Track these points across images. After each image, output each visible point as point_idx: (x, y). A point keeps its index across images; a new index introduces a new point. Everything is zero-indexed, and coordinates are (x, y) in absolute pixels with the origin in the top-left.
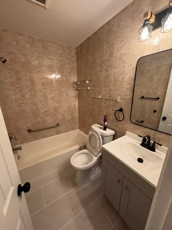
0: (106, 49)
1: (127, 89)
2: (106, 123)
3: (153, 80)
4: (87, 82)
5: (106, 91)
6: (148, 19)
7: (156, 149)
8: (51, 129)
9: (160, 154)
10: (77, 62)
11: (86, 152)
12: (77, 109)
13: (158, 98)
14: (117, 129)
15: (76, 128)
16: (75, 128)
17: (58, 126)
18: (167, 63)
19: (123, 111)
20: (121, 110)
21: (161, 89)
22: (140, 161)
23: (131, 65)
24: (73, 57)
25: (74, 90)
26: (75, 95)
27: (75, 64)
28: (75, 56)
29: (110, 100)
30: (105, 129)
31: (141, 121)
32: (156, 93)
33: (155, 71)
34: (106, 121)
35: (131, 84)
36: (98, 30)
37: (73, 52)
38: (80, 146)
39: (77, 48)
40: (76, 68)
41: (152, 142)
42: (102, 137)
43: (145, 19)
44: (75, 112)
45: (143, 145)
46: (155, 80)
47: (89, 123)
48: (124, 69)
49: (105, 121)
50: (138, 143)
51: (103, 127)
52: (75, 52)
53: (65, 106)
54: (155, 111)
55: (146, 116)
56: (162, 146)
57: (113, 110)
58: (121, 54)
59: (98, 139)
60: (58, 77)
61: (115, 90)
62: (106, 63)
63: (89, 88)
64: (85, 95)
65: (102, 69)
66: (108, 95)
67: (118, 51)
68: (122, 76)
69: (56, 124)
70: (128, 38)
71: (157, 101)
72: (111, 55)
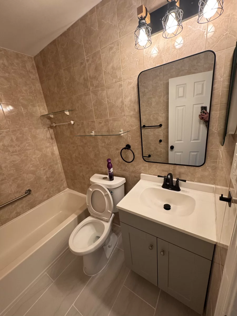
0: (88, 61)
1: (131, 117)
2: (112, 170)
3: (151, 103)
4: (67, 113)
5: (100, 123)
6: (143, 17)
7: (180, 187)
8: (16, 204)
9: (186, 192)
10: (42, 82)
11: (90, 222)
12: (58, 157)
13: (161, 125)
14: (127, 174)
15: (64, 187)
16: (62, 188)
17: (29, 194)
18: (162, 82)
19: (131, 148)
20: (128, 147)
21: (162, 114)
22: (167, 207)
23: (130, 83)
24: (32, 73)
25: (46, 129)
26: (48, 136)
27: (38, 86)
28: (35, 71)
29: (109, 136)
30: (111, 178)
31: (148, 156)
32: (157, 119)
33: (151, 93)
34: (111, 167)
35: (135, 110)
36: (69, 29)
37: (30, 65)
38: (78, 214)
39: (35, 57)
40: (42, 91)
41: (175, 180)
42: (110, 191)
43: (140, 16)
44: (57, 164)
45: (165, 186)
46: (153, 104)
47: (83, 175)
48: (122, 89)
49: (109, 167)
50: (159, 185)
51: (108, 176)
52: (33, 66)
53: (35, 158)
54: (161, 141)
55: (153, 148)
56: (187, 181)
57: (117, 149)
58: (113, 68)
59: (106, 195)
60: (9, 110)
61: (114, 120)
62: (92, 82)
63: (72, 122)
64: (67, 133)
65: (87, 91)
66: (105, 129)
67: (108, 64)
68: (120, 100)
69: (24, 191)
70: (118, 45)
71: (160, 129)
72: (98, 69)
